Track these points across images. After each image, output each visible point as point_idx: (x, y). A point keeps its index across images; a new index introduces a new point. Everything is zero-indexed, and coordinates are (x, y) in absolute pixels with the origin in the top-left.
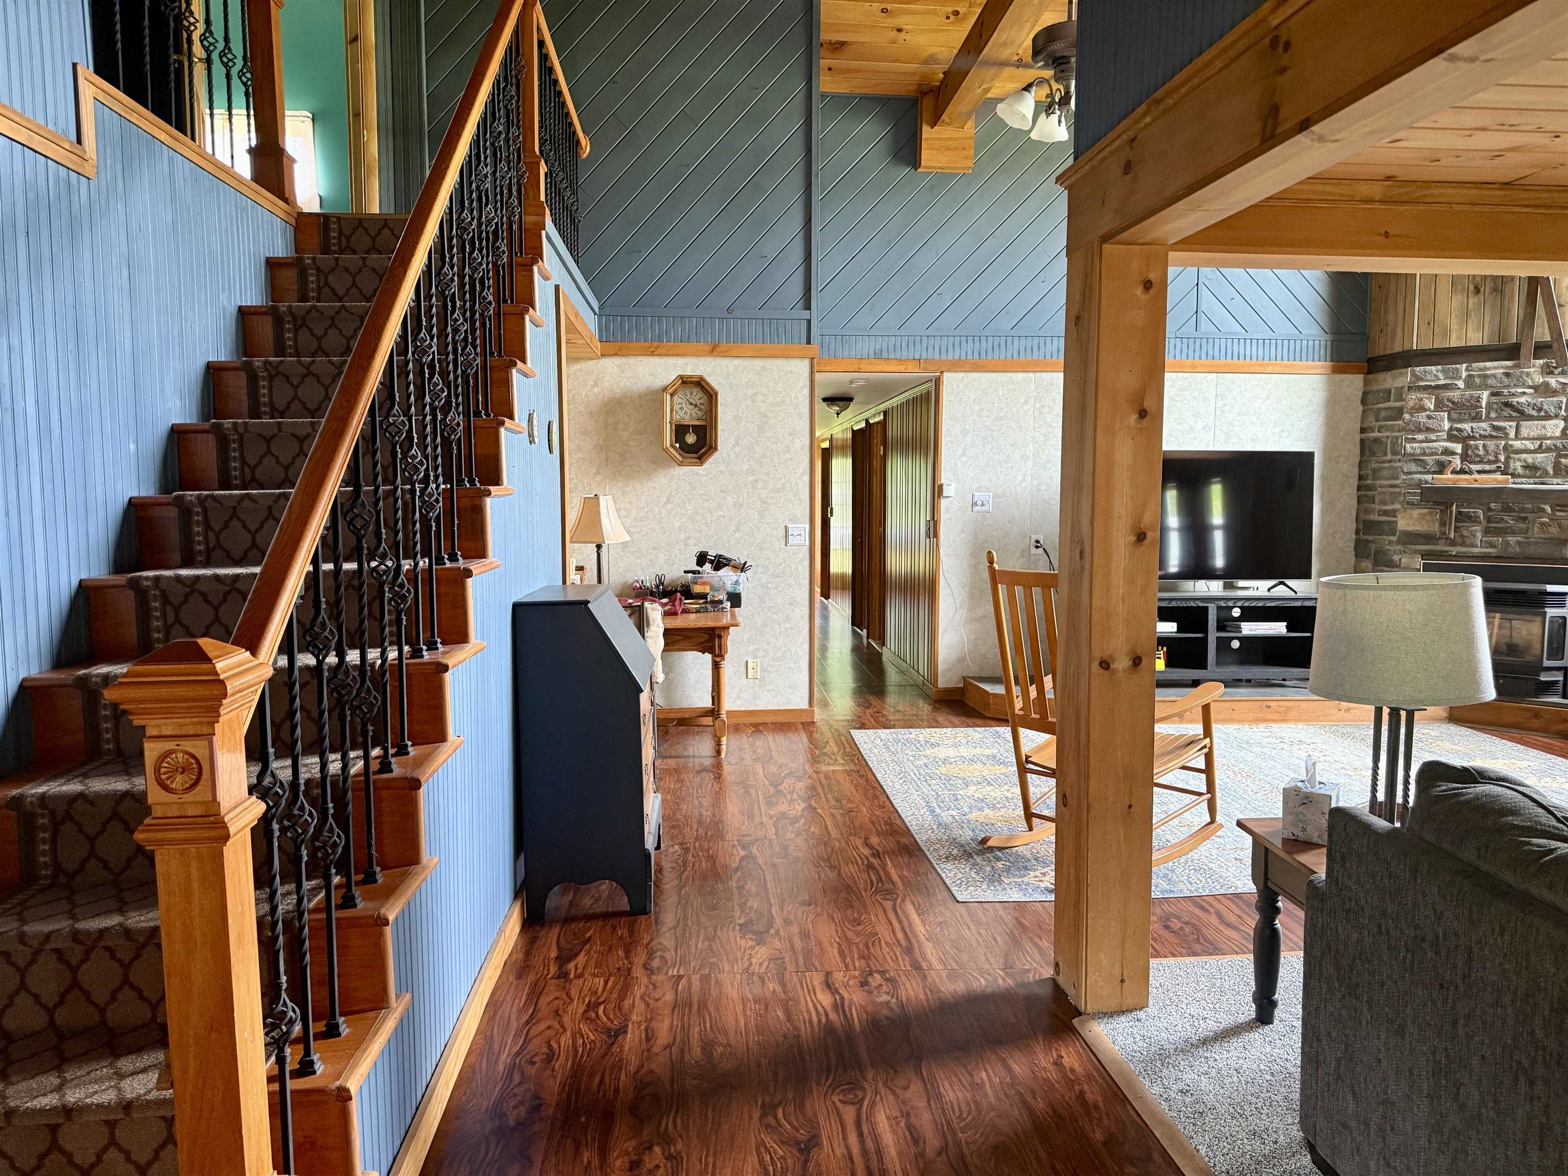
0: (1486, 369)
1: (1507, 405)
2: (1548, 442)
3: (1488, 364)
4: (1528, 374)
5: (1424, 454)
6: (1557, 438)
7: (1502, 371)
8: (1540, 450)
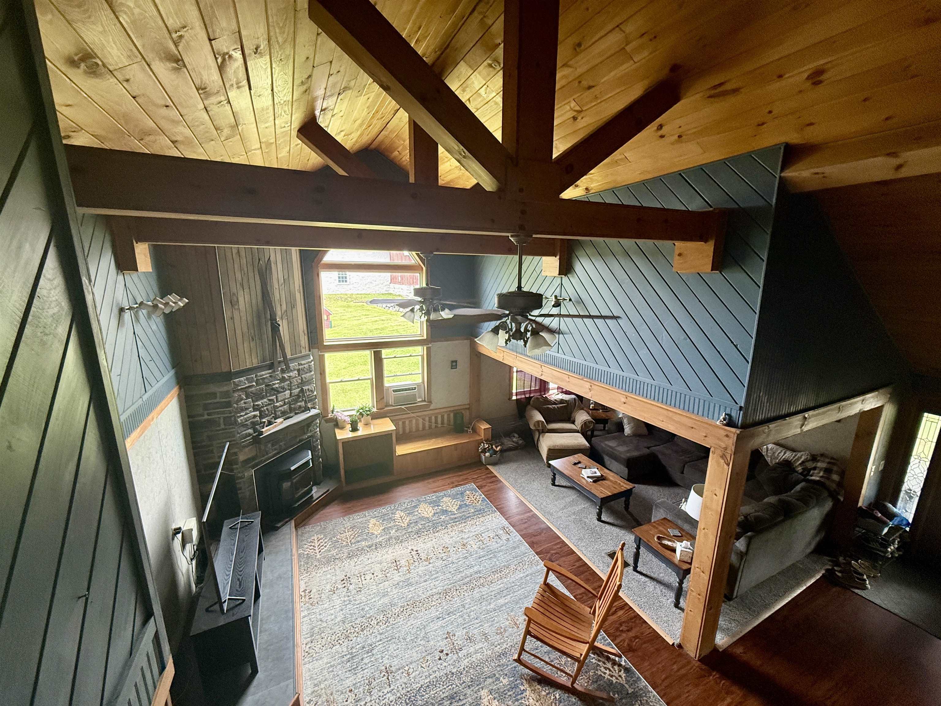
0: (263, 375)
1: (273, 389)
2: (286, 400)
3: (263, 373)
4: (277, 374)
5: (246, 421)
6: (288, 398)
7: (268, 375)
8: (285, 404)
